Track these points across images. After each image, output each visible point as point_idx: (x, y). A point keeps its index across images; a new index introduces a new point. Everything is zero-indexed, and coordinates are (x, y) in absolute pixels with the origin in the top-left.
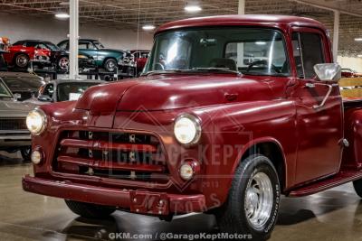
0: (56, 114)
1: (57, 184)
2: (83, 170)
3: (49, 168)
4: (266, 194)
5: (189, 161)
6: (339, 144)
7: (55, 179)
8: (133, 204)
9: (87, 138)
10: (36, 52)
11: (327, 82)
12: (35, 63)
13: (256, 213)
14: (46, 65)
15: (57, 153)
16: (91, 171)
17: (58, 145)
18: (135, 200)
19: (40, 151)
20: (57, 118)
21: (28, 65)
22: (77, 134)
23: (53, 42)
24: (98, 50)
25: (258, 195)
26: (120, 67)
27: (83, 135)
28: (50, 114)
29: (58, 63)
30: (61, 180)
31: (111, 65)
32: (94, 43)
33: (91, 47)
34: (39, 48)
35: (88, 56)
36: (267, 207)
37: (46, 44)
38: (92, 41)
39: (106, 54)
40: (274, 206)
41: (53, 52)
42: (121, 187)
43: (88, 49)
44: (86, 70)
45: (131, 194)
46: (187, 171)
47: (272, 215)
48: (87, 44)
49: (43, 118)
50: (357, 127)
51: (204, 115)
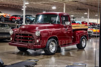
0: (15, 31)
2: (20, 41)
3: (13, 41)
5: (38, 39)
7: (14, 43)
9: (21, 35)
10: (17, 18)
11: (67, 25)
12: (16, 21)
13: (52, 50)
14: (19, 21)
16: (21, 41)
17: (15, 37)
18: (28, 46)
19: (12, 38)
21: (15, 21)
22: (19, 35)
23: (21, 16)
24: (32, 17)
25: (53, 46)
27: (20, 35)
29: (22, 21)
32: (31, 16)
33: (30, 17)
34: (18, 17)
35: (29, 19)
37: (19, 16)
38: (31, 15)
39: (34, 18)
40: (56, 48)
41: (21, 18)
42: (26, 44)
43: (29, 17)
44: (29, 22)
46: (38, 41)
47: (55, 50)
48: (29, 16)
49: (13, 31)
50: (77, 34)
51: (41, 31)
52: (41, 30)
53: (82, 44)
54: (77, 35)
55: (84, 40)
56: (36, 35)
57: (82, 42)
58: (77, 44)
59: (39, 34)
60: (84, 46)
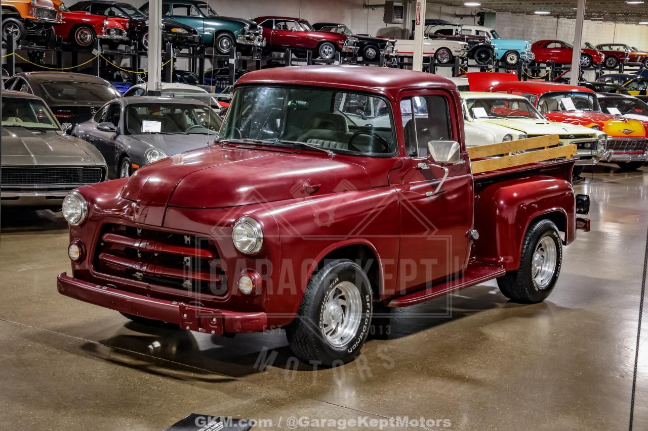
1: (97, 289)
4: (353, 307)
5: (249, 272)
6: (467, 236)
7: (94, 284)
8: (183, 320)
9: (135, 236)
10: (106, 22)
11: (442, 164)
13: (340, 329)
15: (98, 249)
16: (139, 274)
17: (100, 239)
18: (185, 315)
19: (79, 245)
20: (99, 205)
24: (205, 18)
25: (344, 307)
26: (240, 47)
28: (91, 200)
29: (140, 41)
30: (103, 283)
31: (225, 43)
32: (200, 6)
33: (194, 12)
34: (111, 15)
36: (354, 323)
37: (122, 7)
39: (218, 24)
41: (132, 22)
42: (171, 299)
43: (189, 15)
45: (181, 307)
46: (246, 285)
47: (359, 331)
48: (188, 7)
49: (82, 205)
50: (501, 209)
51: (267, 219)
52: (266, 214)
53: (536, 267)
54: (504, 215)
55: (546, 240)
56: (238, 245)
57: (537, 257)
58: (502, 271)
59: (254, 240)
60: (547, 283)
